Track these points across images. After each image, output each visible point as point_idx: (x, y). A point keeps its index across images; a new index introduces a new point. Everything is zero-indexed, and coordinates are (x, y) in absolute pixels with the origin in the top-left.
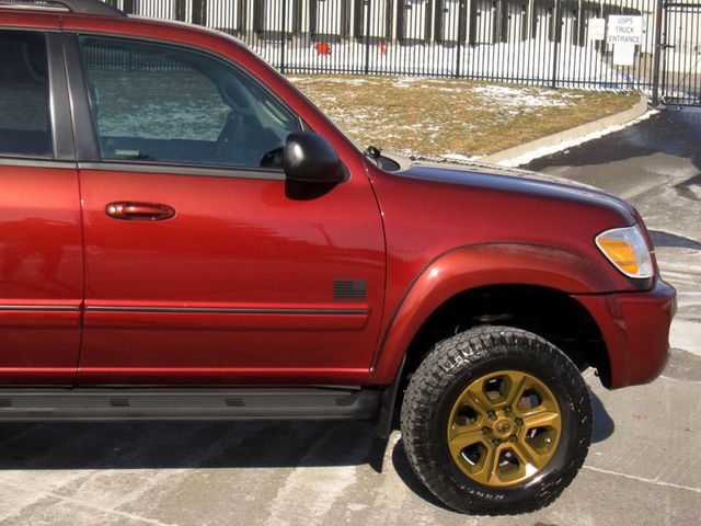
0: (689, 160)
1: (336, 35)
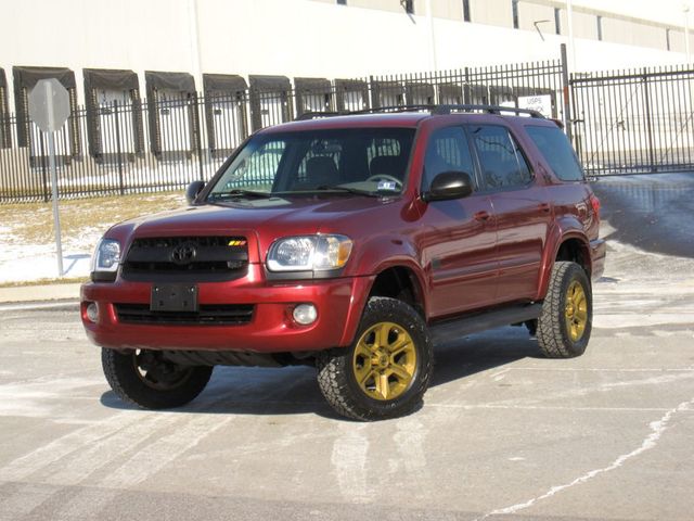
0: (606, 221)
1: (186, 151)
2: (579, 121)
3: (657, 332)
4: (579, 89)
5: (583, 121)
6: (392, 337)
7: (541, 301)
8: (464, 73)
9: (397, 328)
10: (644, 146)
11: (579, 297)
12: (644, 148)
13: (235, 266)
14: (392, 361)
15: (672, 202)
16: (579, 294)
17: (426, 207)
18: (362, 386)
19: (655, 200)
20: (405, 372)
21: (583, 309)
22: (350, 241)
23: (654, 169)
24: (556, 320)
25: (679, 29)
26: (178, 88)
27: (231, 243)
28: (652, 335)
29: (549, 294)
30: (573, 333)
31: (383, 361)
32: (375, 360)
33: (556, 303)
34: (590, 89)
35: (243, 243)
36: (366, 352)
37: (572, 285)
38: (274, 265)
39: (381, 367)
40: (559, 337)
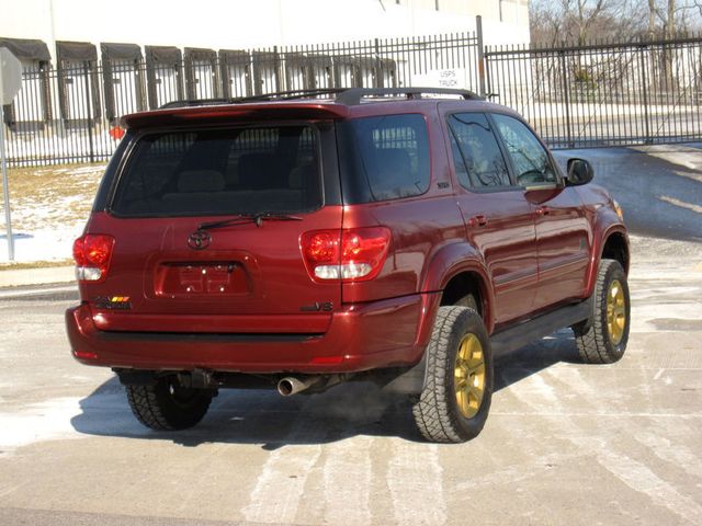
2: (494, 95)
4: (494, 63)
5: (498, 95)
8: (373, 44)
12: (560, 116)
23: (571, 144)
26: (30, 55)
34: (500, 62)
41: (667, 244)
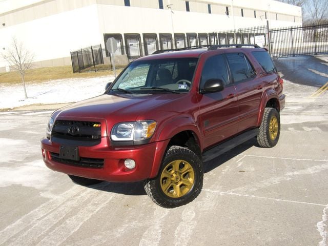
3: (305, 128)
4: (272, 33)
5: (273, 42)
6: (182, 166)
7: (259, 127)
9: (184, 162)
10: (291, 46)
11: (275, 122)
13: (95, 138)
14: (182, 178)
15: (300, 66)
16: (275, 121)
17: (202, 96)
18: (166, 192)
19: (294, 65)
20: (189, 182)
21: (276, 126)
22: (155, 123)
23: (294, 55)
24: (265, 134)
25: (297, 17)
27: (95, 125)
28: (303, 130)
29: (262, 123)
30: (273, 137)
31: (177, 179)
32: (173, 179)
33: (265, 127)
35: (100, 125)
36: (167, 176)
37: (272, 118)
38: (114, 138)
39: (176, 181)
40: (266, 141)
41: (306, 87)
